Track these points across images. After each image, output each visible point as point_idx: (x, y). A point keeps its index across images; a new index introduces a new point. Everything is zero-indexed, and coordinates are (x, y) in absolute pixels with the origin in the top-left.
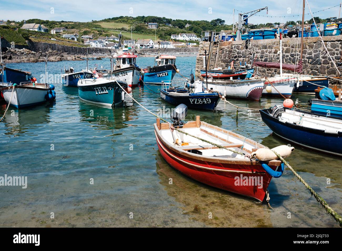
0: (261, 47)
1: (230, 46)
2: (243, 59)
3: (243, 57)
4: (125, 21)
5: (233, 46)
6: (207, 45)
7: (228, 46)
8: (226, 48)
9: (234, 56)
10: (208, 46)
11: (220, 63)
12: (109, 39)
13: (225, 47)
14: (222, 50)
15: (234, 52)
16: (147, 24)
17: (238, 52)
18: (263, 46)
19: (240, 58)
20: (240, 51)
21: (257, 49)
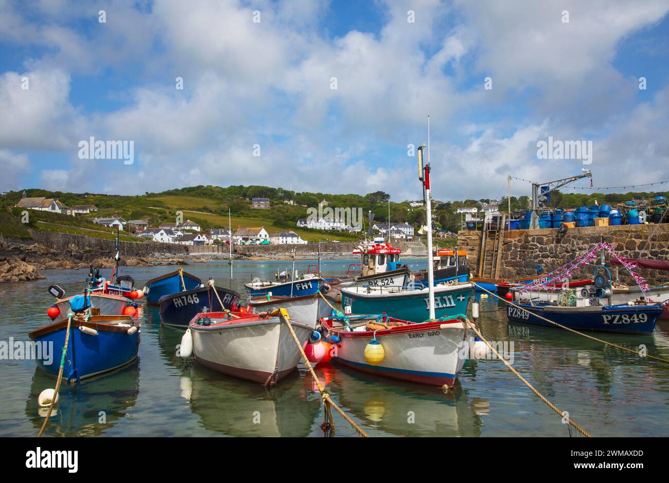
0: (588, 239)
1: (523, 238)
2: (553, 260)
3: (551, 258)
4: (209, 195)
5: (530, 239)
6: (474, 236)
7: (519, 238)
8: (515, 241)
9: (534, 254)
10: (477, 237)
11: (505, 267)
12: (182, 228)
13: (513, 240)
14: (506, 245)
15: (533, 249)
16: (248, 199)
17: (542, 248)
18: (592, 237)
19: (546, 260)
20: (544, 247)
21: (580, 243)
